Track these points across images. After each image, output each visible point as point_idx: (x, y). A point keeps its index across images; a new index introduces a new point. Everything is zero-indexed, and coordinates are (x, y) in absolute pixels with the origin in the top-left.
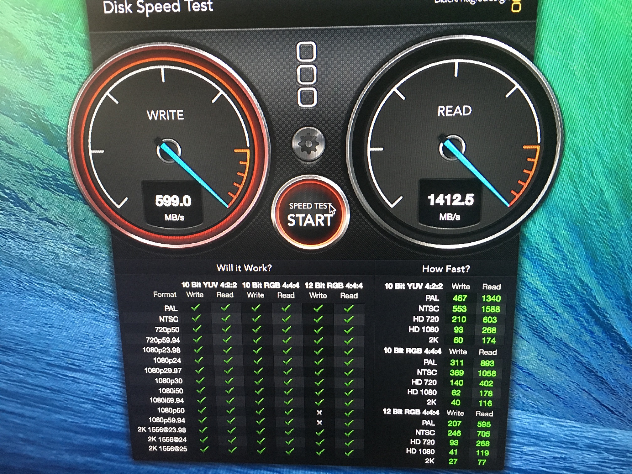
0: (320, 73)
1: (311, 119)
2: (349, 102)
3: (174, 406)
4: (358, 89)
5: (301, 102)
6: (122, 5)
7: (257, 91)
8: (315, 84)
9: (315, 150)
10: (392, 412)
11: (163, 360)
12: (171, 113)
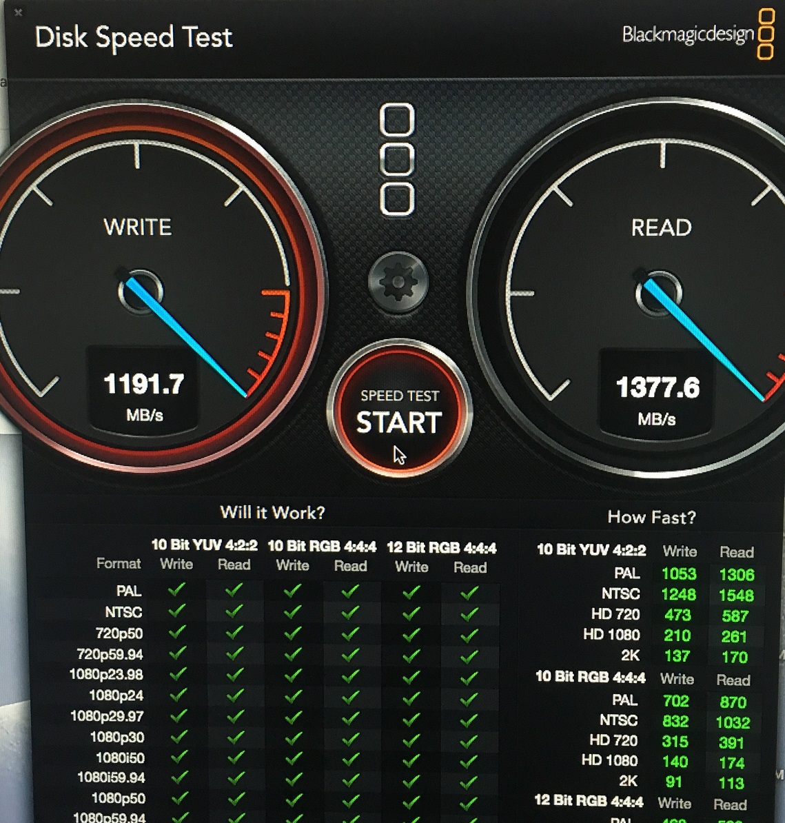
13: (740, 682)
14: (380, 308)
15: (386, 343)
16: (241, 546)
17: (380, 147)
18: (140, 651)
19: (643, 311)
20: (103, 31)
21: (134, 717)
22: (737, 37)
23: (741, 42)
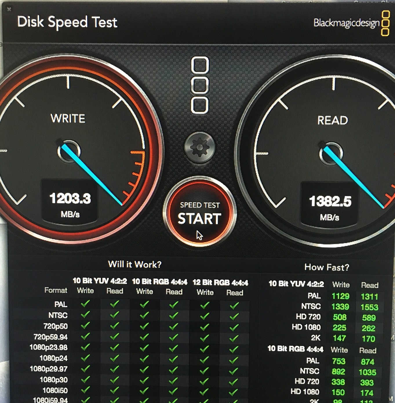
13: (371, 351)
14: (190, 160)
15: (193, 178)
16: (119, 281)
17: (191, 79)
18: (66, 335)
19: (323, 162)
20: (52, 19)
21: (63, 369)
22: (371, 25)
23: (373, 27)
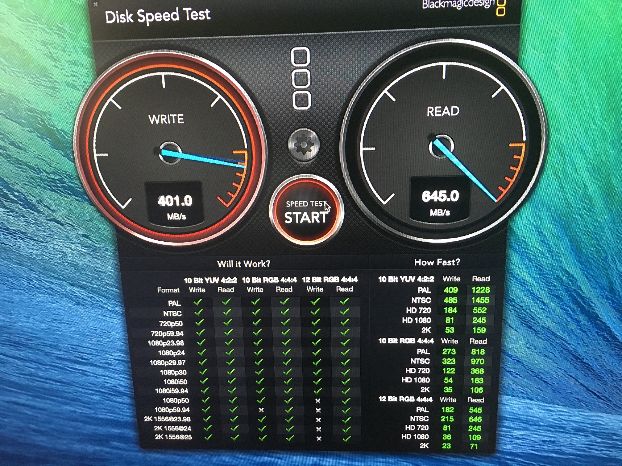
0: (313, 77)
1: (306, 121)
2: (342, 104)
3: (179, 396)
4: (351, 91)
5: (296, 105)
6: (124, 15)
7: (254, 95)
8: (309, 87)
9: (310, 151)
10: (387, 399)
11: (168, 353)
12: (172, 117)
